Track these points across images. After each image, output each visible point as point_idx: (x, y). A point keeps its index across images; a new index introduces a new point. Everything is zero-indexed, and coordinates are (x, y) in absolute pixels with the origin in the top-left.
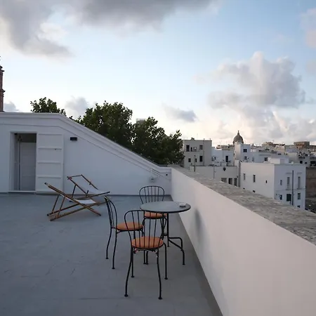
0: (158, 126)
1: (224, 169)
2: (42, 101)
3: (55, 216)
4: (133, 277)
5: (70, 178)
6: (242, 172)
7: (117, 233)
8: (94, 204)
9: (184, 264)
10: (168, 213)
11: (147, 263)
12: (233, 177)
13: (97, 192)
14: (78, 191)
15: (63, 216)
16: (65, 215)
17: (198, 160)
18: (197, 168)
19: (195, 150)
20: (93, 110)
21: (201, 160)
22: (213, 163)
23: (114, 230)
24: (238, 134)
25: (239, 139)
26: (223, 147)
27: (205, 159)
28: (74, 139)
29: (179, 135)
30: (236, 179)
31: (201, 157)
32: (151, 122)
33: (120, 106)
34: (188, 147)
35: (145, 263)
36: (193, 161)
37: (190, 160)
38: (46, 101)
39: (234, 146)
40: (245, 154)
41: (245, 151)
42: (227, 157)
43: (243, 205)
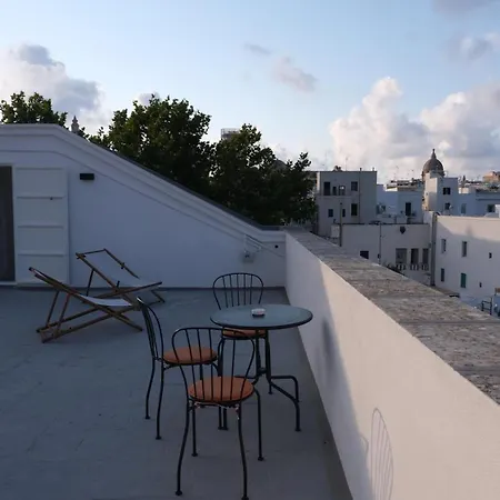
0: (263, 144)
1: (403, 230)
2: (18, 99)
3: (51, 334)
4: (195, 454)
5: (81, 257)
6: (440, 236)
7: (163, 369)
8: (129, 309)
9: (298, 429)
10: (267, 329)
11: (225, 428)
12: (421, 246)
13: (136, 284)
14: (98, 282)
15: (68, 332)
16: (71, 330)
17: (349, 212)
18: (345, 228)
19: (343, 193)
20: (129, 115)
21: (354, 212)
22: (379, 217)
23: (158, 364)
24: (434, 156)
25: (435, 166)
26: (400, 183)
27: (362, 211)
28: (87, 177)
29: (306, 163)
30: (425, 251)
31: (354, 207)
32: (248, 135)
33: (184, 105)
34: (327, 185)
35: (220, 428)
36: (337, 214)
37: (331, 213)
38: (26, 101)
39: (423, 183)
40: (447, 199)
41: (447, 191)
42: (408, 206)
43: (402, 322)
